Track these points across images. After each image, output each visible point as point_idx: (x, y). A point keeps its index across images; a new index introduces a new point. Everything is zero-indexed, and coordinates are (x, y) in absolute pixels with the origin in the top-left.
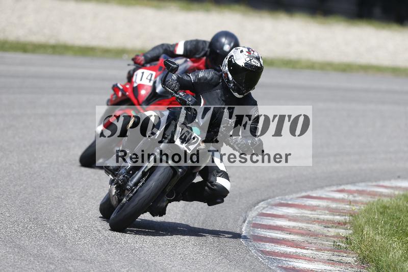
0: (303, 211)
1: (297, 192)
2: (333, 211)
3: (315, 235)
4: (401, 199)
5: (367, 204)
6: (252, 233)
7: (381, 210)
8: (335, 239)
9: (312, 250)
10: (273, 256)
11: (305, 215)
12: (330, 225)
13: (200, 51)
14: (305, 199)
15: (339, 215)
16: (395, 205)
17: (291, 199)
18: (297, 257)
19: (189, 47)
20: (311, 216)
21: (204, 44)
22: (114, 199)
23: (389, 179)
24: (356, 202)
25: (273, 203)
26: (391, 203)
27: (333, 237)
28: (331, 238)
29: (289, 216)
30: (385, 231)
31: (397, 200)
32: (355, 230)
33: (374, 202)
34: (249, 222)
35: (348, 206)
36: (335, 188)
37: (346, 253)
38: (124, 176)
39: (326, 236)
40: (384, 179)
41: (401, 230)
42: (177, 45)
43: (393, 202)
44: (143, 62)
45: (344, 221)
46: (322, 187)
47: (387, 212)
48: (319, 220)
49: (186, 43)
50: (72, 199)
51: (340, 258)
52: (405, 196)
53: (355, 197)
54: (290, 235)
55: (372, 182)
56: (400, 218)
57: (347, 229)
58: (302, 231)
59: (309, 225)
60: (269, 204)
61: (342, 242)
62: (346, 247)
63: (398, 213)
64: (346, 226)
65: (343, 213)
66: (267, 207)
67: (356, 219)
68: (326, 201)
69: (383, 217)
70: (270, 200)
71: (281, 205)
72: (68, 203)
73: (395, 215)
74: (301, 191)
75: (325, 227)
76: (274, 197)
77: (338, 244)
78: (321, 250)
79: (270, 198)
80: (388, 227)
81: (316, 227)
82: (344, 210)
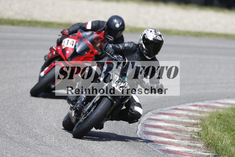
0: (173, 117)
1: (170, 106)
2: (191, 117)
3: (180, 131)
4: (229, 110)
5: (210, 113)
6: (143, 130)
7: (218, 116)
8: (192, 133)
9: (178, 139)
10: (156, 143)
11: (174, 119)
12: (189, 125)
13: (101, 27)
14: (174, 110)
15: (194, 120)
16: (226, 114)
17: (166, 110)
18: (170, 144)
19: (94, 25)
20: (178, 120)
21: (103, 23)
22: (73, 118)
23: (223, 99)
24: (204, 112)
25: (156, 112)
26: (224, 112)
27: (191, 132)
28: (190, 133)
29: (165, 120)
30: (221, 128)
31: (227, 111)
32: (203, 128)
33: (214, 112)
34: (142, 124)
35: (199, 114)
36: (191, 104)
37: (198, 141)
38: (80, 105)
39: (187, 132)
40: (220, 99)
41: (230, 128)
42: (87, 23)
43: (225, 112)
44: (67, 34)
45: (197, 123)
46: (184, 103)
47: (222, 118)
48: (182, 123)
49: (93, 23)
50: (40, 110)
51: (194, 144)
52: (232, 108)
53: (203, 109)
54: (166, 131)
55: (213, 100)
56: (229, 121)
57: (199, 128)
58: (173, 129)
59: (176, 125)
60: (153, 113)
61: (196, 135)
62: (198, 138)
63: (228, 118)
64: (198, 126)
65: (196, 118)
66: (152, 115)
67: (204, 121)
68: (186, 111)
69: (219, 121)
70: (154, 111)
71: (160, 113)
72: (37, 112)
73: (226, 119)
74: (172, 105)
75: (186, 126)
76: (156, 109)
77: (193, 136)
78: (184, 140)
79: (154, 109)
80: (222, 126)
81: (180, 127)
82: (197, 116)
